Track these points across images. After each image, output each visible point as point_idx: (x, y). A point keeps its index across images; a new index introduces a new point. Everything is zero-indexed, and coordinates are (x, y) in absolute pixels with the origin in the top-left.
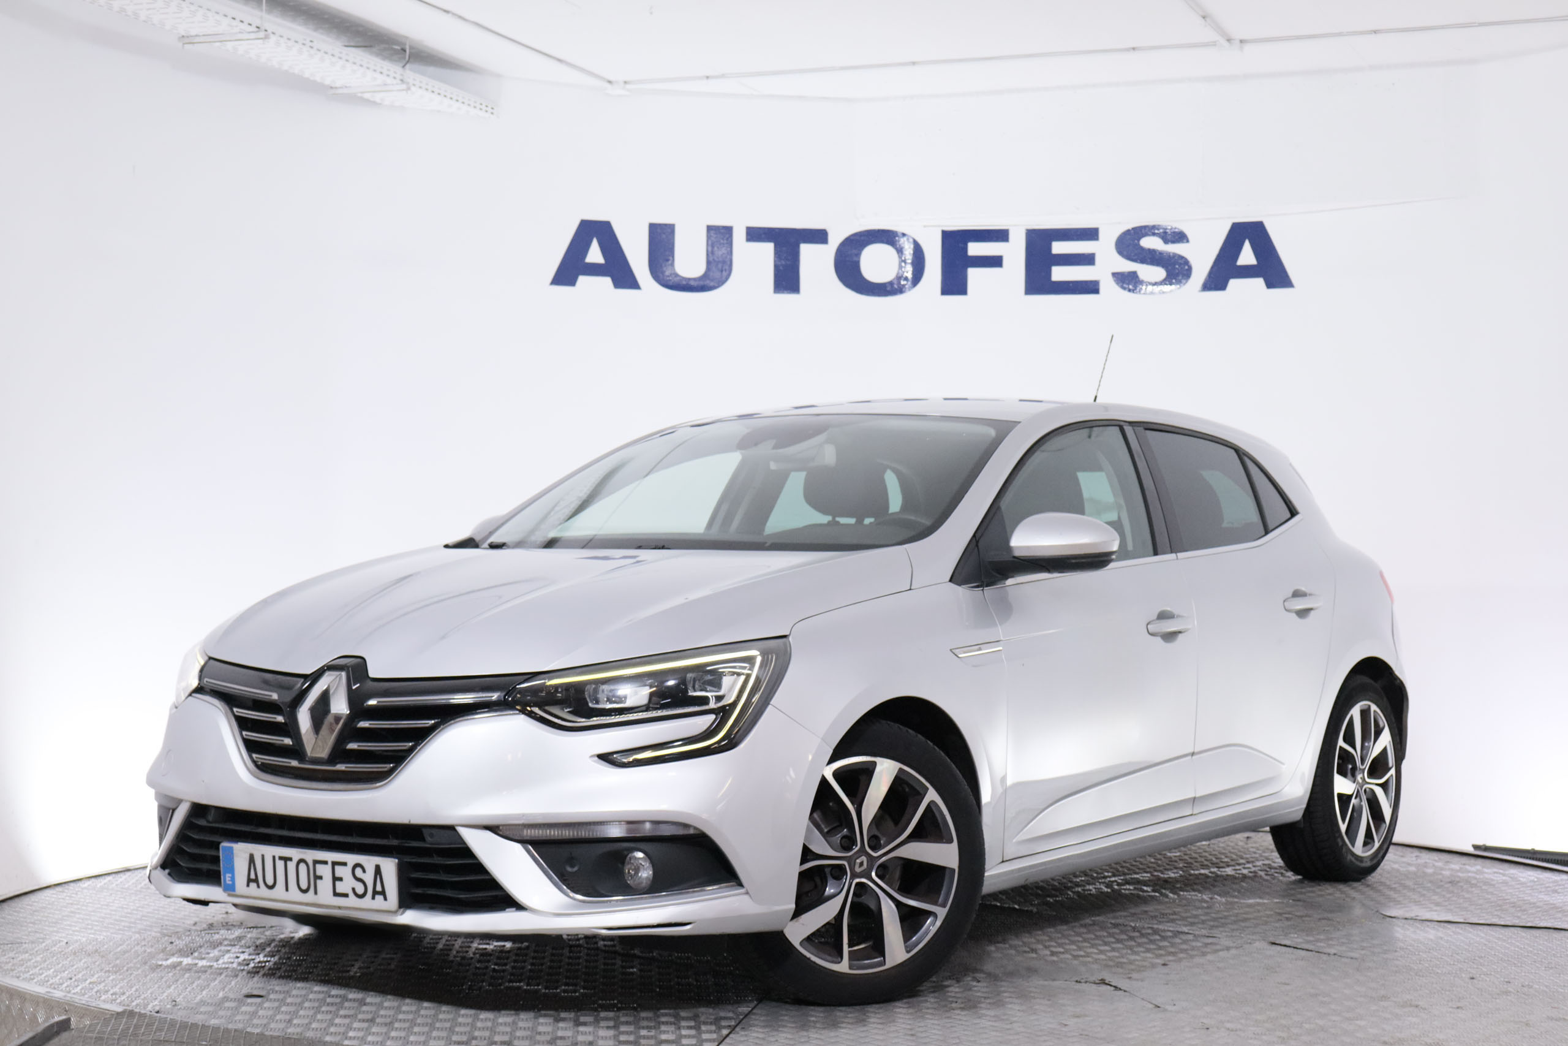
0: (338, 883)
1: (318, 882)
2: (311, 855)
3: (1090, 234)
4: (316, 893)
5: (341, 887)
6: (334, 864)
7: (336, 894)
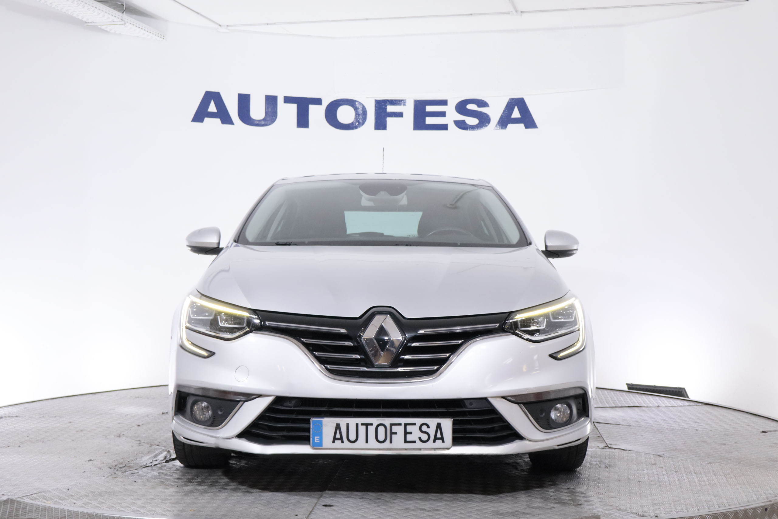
0: (408, 436)
1: (393, 436)
2: (387, 421)
3: (444, 103)
4: (391, 442)
5: (409, 438)
6: (406, 425)
7: (406, 441)
